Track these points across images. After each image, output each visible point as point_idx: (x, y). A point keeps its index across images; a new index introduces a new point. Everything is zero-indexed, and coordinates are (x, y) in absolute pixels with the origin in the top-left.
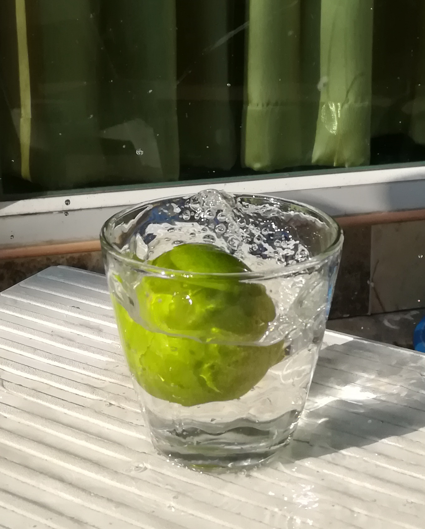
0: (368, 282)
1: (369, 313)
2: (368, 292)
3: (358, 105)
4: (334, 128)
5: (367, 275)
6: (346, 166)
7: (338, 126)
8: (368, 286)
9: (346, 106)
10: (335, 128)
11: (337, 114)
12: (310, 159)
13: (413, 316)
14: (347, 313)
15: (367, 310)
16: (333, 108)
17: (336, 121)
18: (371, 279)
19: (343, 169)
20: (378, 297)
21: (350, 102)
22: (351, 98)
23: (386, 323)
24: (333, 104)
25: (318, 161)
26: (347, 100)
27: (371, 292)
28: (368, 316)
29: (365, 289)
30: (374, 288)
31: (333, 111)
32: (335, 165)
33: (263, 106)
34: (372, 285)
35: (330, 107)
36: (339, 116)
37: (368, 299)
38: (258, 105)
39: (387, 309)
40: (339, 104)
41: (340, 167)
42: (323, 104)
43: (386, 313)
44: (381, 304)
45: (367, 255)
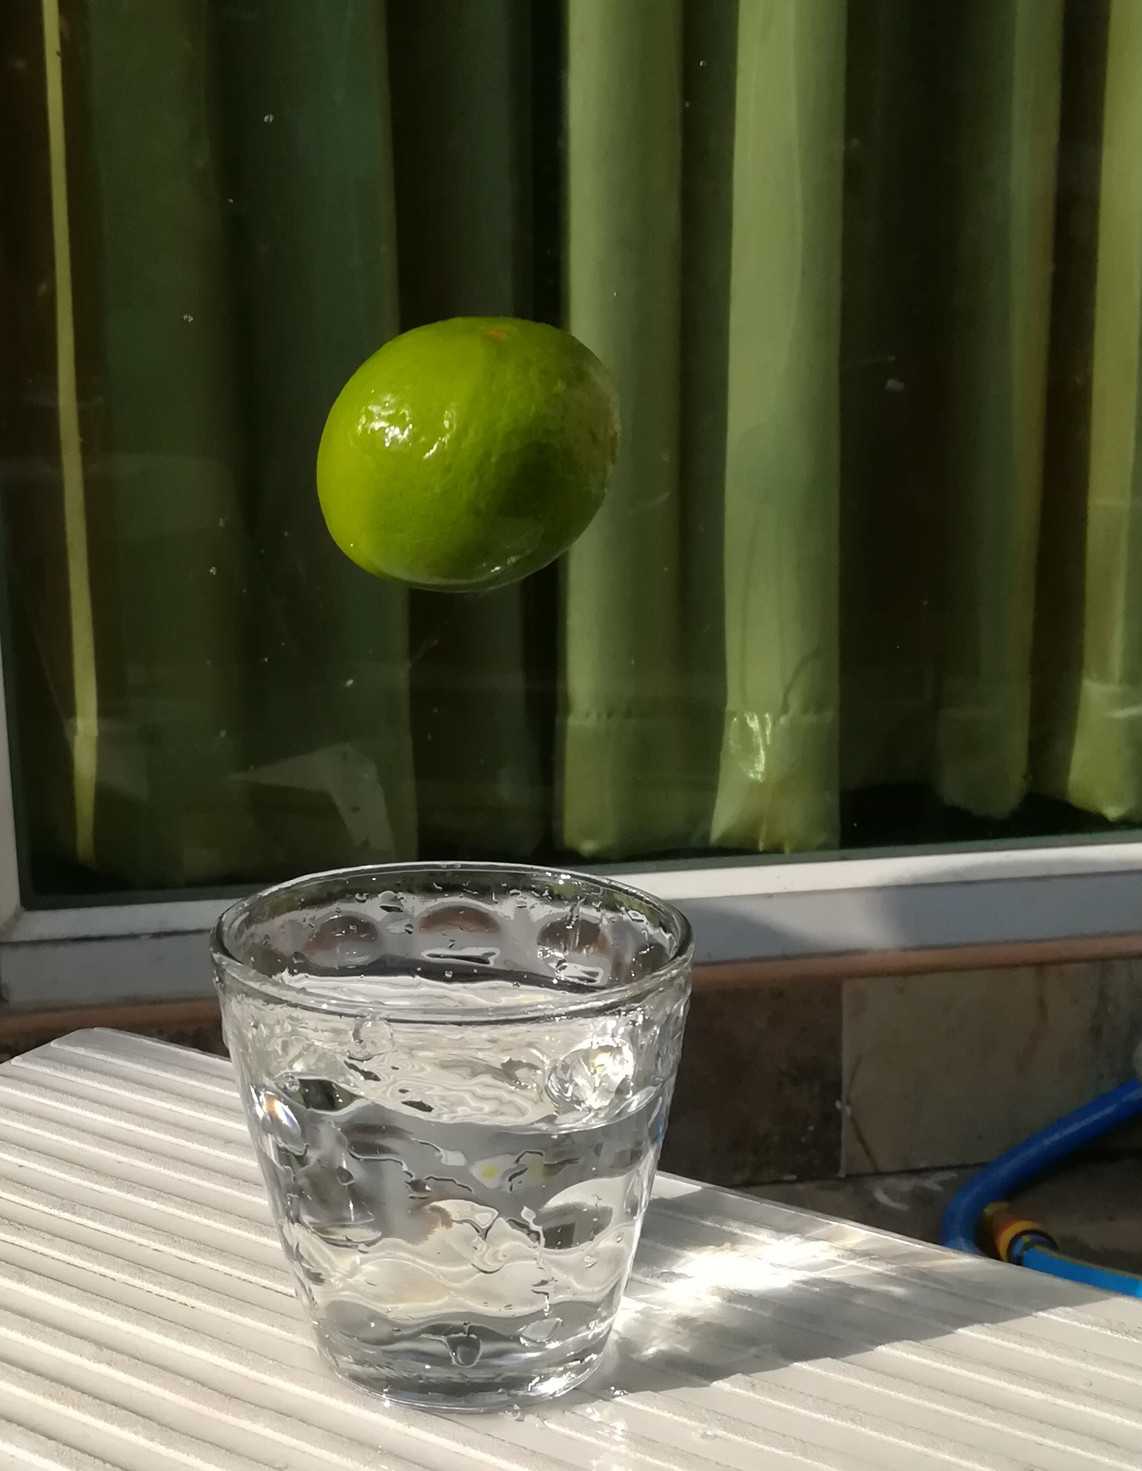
0: (838, 1105)
1: (842, 1174)
2: (839, 1127)
3: (810, 719)
4: (758, 768)
5: (835, 1089)
6: (787, 850)
7: (767, 764)
8: (839, 1114)
9: (783, 720)
10: (761, 767)
11: (764, 736)
12: (707, 836)
13: (941, 1183)
14: (793, 1173)
15: (836, 1166)
16: (754, 724)
17: (762, 752)
18: (844, 1097)
19: (778, 856)
20: (860, 1139)
21: (791, 712)
22: (795, 703)
23: (881, 1197)
24: (755, 717)
25: (725, 837)
26: (785, 709)
27: (846, 1126)
28: (840, 1179)
29: (831, 1119)
30: (853, 1119)
31: (754, 730)
32: (761, 847)
33: (599, 717)
34: (848, 1111)
35: (748, 720)
36: (768, 742)
37: (838, 1144)
38: (587, 715)
39: (884, 1165)
40: (767, 716)
41: (774, 853)
42: (734, 714)
43: (879, 1174)
44: (868, 1153)
45: (834, 1046)
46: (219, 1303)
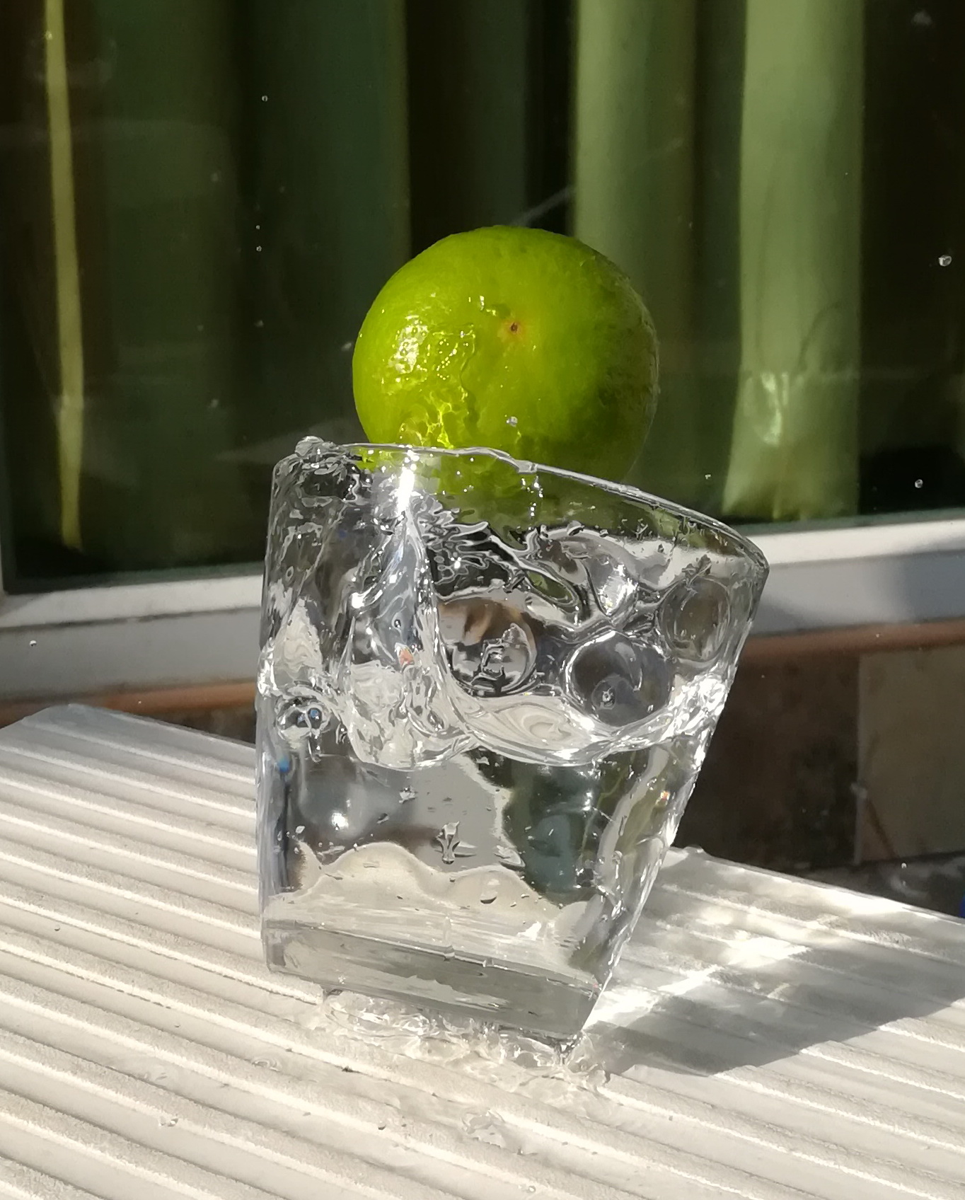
0: (853, 787)
1: (857, 861)
2: (853, 811)
3: (830, 377)
4: (774, 431)
5: (850, 770)
6: (802, 516)
7: (784, 427)
8: (854, 798)
9: (800, 380)
10: (777, 430)
11: (781, 397)
12: (719, 503)
13: (961, 869)
14: (805, 860)
15: (850, 853)
16: (770, 385)
17: (779, 414)
18: (860, 779)
19: (795, 524)
20: (877, 826)
21: (809, 370)
22: (813, 359)
23: (897, 883)
24: (772, 376)
25: (737, 506)
26: (801, 366)
28: (856, 866)
29: (845, 803)
31: (771, 392)
32: (776, 515)
34: (864, 794)
35: (765, 381)
36: (785, 403)
37: (853, 829)
40: (785, 375)
41: (789, 520)
42: (749, 376)
43: (895, 860)
44: (884, 838)
45: (849, 724)
46: (197, 1002)
